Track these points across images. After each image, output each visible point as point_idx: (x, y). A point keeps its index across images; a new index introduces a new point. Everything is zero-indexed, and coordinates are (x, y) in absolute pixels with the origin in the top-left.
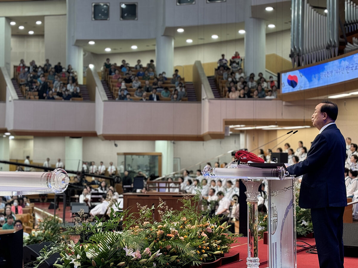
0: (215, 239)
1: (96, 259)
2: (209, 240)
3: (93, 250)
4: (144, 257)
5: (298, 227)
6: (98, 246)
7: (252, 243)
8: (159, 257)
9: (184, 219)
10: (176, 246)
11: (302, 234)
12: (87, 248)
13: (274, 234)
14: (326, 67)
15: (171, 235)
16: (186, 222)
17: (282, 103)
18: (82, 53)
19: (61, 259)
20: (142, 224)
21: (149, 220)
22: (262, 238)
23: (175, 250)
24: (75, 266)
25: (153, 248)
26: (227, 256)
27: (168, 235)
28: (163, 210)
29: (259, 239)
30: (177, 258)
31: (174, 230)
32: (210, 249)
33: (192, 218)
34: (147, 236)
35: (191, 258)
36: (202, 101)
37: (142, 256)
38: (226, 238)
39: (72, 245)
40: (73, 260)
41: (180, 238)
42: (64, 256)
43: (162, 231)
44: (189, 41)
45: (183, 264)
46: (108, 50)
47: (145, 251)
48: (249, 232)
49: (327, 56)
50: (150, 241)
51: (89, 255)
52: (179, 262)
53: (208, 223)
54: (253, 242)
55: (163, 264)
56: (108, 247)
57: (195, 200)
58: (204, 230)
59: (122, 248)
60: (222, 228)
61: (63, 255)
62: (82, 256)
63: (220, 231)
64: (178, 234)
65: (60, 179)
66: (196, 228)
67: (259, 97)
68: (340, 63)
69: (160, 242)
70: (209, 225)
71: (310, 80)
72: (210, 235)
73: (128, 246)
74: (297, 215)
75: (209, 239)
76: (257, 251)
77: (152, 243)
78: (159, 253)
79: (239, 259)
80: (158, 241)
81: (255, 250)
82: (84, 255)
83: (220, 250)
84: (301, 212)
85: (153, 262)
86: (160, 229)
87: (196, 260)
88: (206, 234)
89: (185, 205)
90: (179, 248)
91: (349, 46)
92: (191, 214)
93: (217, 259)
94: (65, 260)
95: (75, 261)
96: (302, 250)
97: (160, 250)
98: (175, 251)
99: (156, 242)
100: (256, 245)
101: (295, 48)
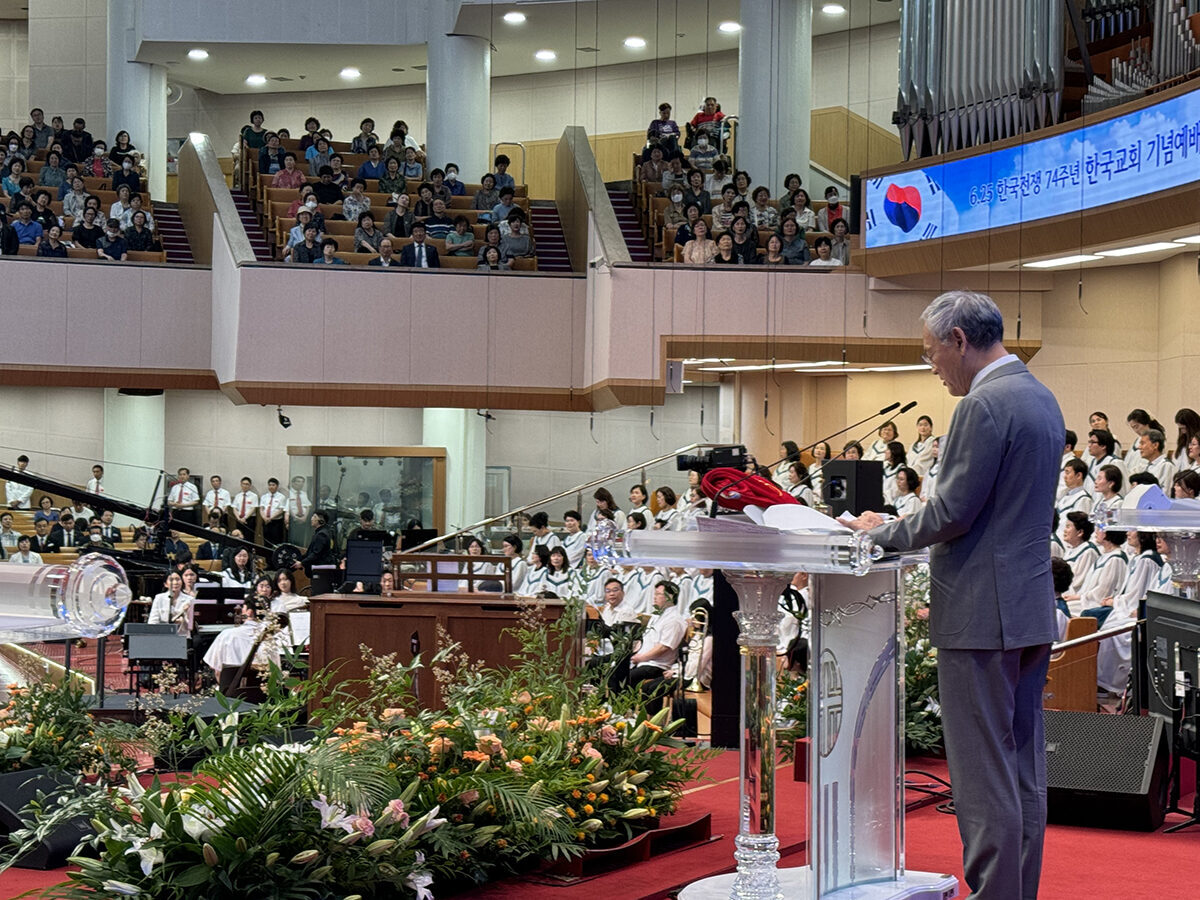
0: (628, 768)
1: (218, 839)
2: (608, 769)
3: (207, 809)
4: (383, 833)
5: (912, 721)
6: (223, 795)
7: (754, 775)
8: (434, 830)
9: (525, 698)
10: (496, 792)
11: (925, 746)
12: (186, 802)
13: (829, 753)
14: (1017, 159)
15: (476, 755)
16: (530, 707)
17: (867, 284)
18: (164, 91)
19: (96, 841)
20: (376, 717)
21: (404, 704)
22: (789, 759)
23: (491, 806)
24: (143, 865)
25: (415, 799)
26: (669, 824)
27: (467, 755)
28: (449, 667)
29: (780, 763)
30: (497, 835)
31: (486, 738)
32: (613, 799)
33: (551, 694)
34: (397, 757)
35: (546, 833)
36: (590, 270)
37: (377, 828)
38: (664, 764)
39: (134, 790)
40: (138, 843)
41: (508, 764)
42: (105, 827)
43: (446, 739)
44: (546, 57)
45: (520, 855)
46: (257, 81)
47: (387, 811)
48: (747, 740)
49: (1024, 122)
50: (404, 776)
51: (193, 826)
52: (502, 849)
53: (607, 711)
54: (758, 774)
55: (450, 855)
56: (259, 798)
57: (561, 632)
58: (592, 735)
59: (310, 801)
60: (652, 731)
61: (101, 824)
62: (168, 831)
63: (648, 740)
64: (503, 752)
65: (100, 589)
66: (564, 728)
67: (786, 261)
68: (1067, 147)
69: (439, 779)
70: (610, 719)
71: (963, 203)
72: (613, 754)
73: (328, 794)
74: (910, 682)
75: (607, 765)
76: (772, 809)
77: (413, 784)
78: (435, 818)
79: (710, 836)
80: (432, 777)
81: (763, 804)
82: (175, 827)
83: (644, 805)
84: (921, 668)
85: (417, 847)
86: (441, 735)
87: (561, 840)
88: (599, 751)
89: (528, 648)
90: (506, 799)
91: (1099, 89)
92: (549, 682)
93: (634, 837)
94: (111, 841)
95: (145, 846)
96: (924, 804)
97: (438, 807)
98: (491, 809)
99: (425, 779)
100: (767, 787)
101: (912, 91)
